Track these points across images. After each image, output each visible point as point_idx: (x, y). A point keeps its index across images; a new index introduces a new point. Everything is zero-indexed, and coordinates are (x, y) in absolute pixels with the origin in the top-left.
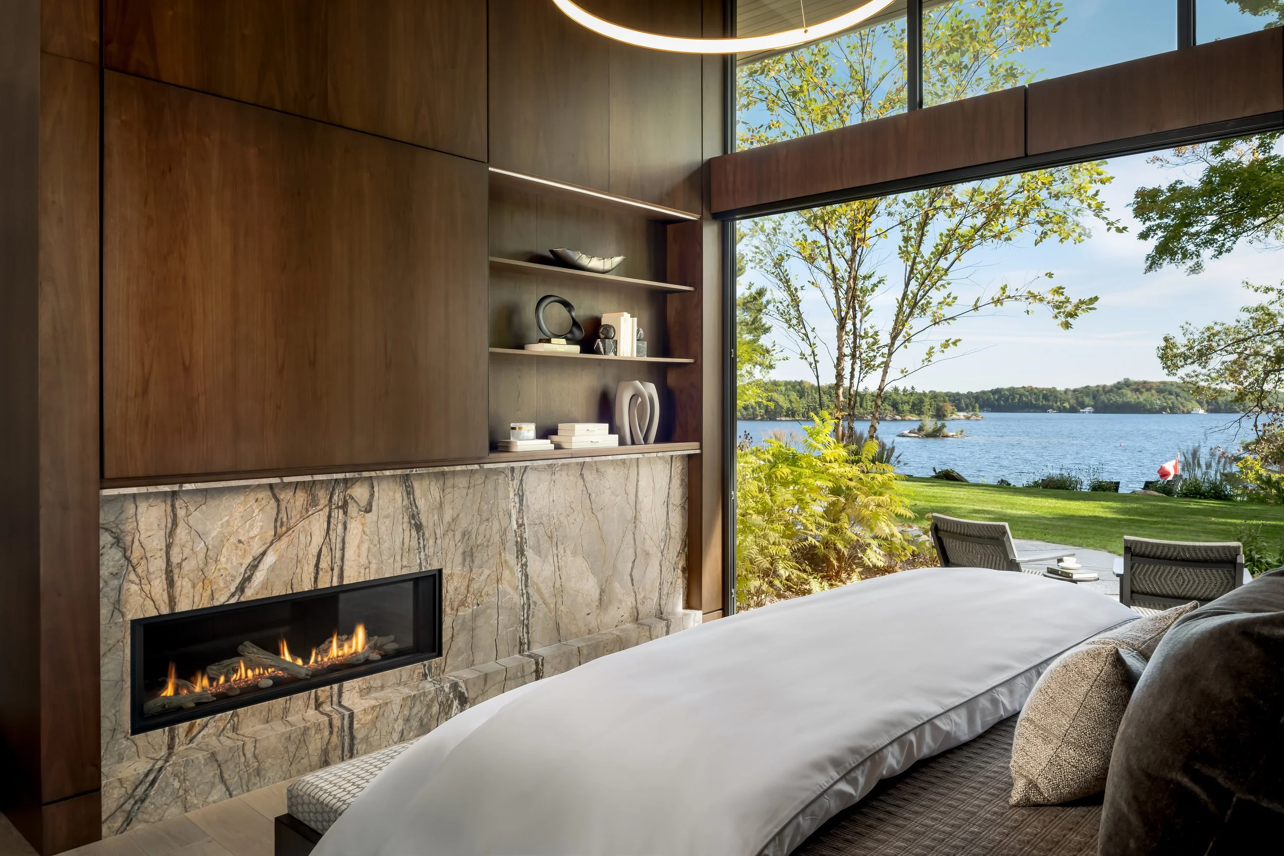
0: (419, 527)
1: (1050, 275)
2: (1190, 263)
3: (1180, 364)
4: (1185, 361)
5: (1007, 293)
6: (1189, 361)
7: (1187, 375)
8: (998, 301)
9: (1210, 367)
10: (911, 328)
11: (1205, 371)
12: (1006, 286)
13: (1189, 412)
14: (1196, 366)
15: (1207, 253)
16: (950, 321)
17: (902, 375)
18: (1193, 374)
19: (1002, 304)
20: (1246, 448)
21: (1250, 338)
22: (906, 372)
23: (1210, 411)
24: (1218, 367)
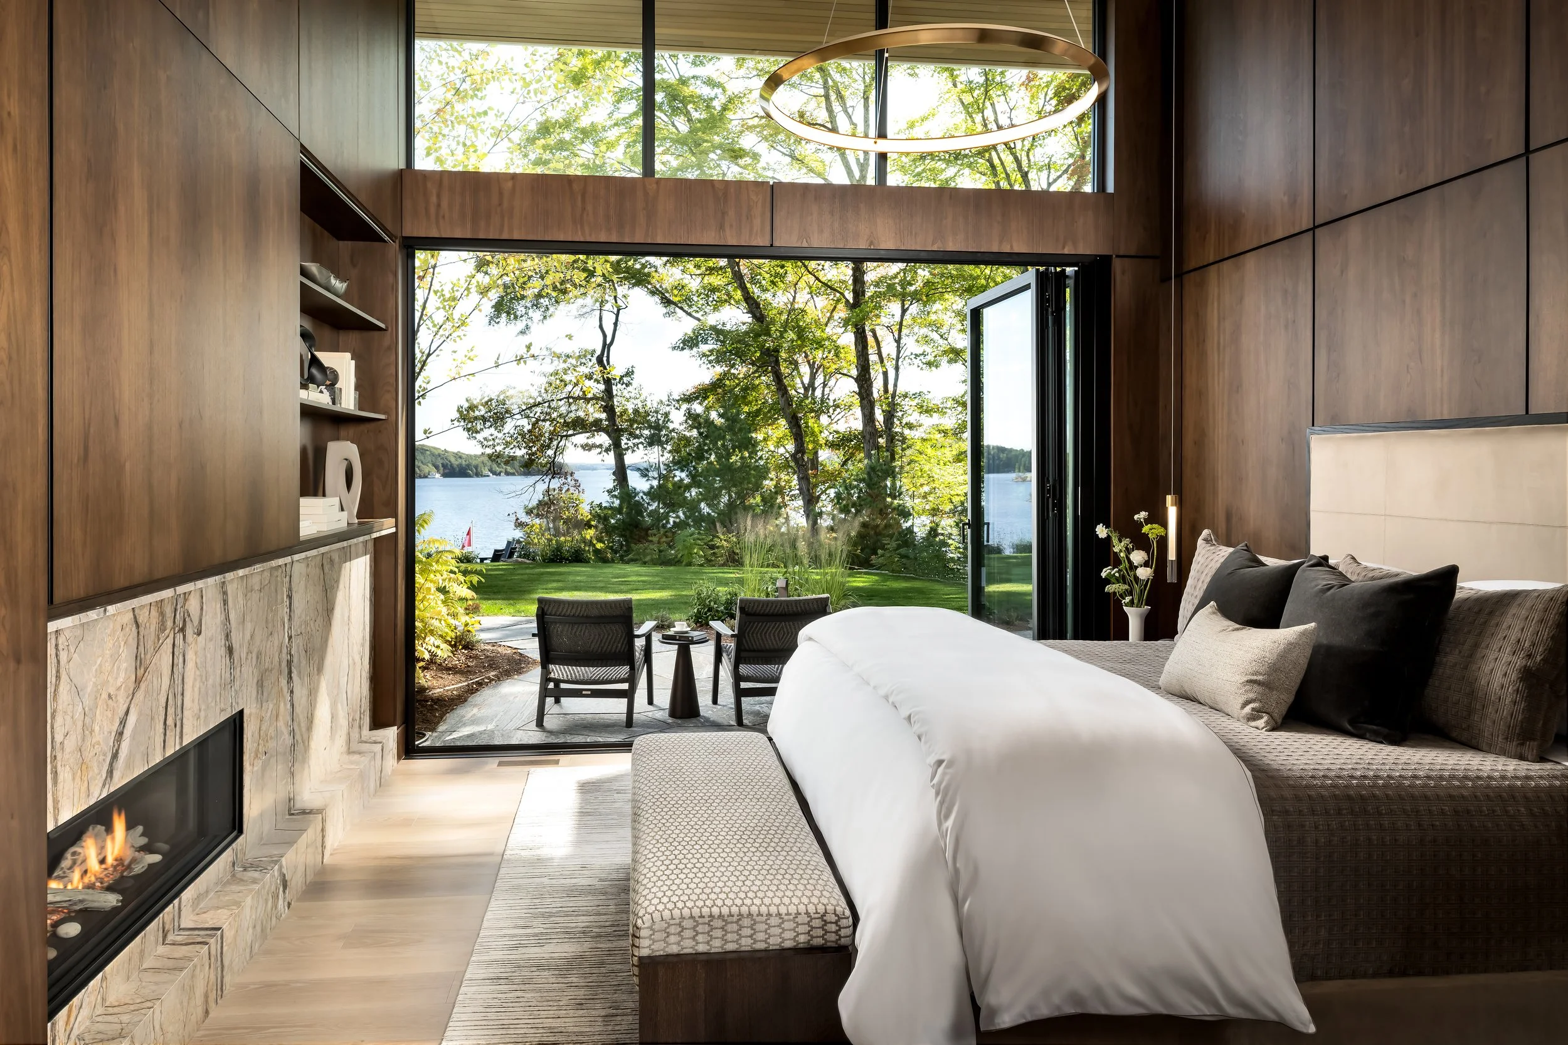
0: (230, 650)
1: (570, 337)
2: (520, 325)
3: (479, 427)
4: (484, 424)
5: (532, 352)
6: (488, 424)
7: (485, 439)
8: (520, 360)
9: (506, 431)
10: (428, 383)
11: (500, 435)
12: (531, 344)
13: (426, 477)
14: (492, 430)
15: (536, 315)
16: (470, 377)
17: (425, 436)
18: (491, 438)
19: (525, 362)
20: (529, 512)
21: (540, 404)
22: (430, 433)
23: (445, 475)
24: (512, 432)
